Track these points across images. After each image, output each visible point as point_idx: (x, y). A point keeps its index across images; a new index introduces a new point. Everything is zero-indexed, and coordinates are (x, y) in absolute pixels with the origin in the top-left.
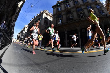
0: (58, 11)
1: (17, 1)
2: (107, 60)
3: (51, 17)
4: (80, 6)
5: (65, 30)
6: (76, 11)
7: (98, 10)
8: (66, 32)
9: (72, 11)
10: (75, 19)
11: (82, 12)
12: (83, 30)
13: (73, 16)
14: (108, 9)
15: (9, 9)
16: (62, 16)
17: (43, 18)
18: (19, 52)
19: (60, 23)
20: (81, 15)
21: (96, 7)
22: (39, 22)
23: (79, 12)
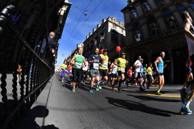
0: (132, 19)
3: (123, 29)
4: (166, 7)
5: (148, 52)
6: (163, 16)
8: (149, 56)
10: (163, 32)
11: (173, 18)
12: (177, 52)
13: (158, 26)
16: (141, 26)
17: (109, 31)
19: (138, 40)
20: (172, 24)
22: (102, 38)
23: (168, 19)
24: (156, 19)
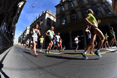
0: (61, 11)
1: (17, 1)
2: (114, 62)
3: (54, 17)
4: (85, 5)
5: (70, 31)
6: (81, 11)
7: (104, 9)
8: (70, 33)
9: (76, 11)
10: (80, 19)
13: (77, 16)
14: (114, 8)
15: (9, 10)
16: (66, 16)
17: (46, 18)
18: (21, 55)
19: (64, 24)
21: (102, 6)
22: (41, 23)
23: (84, 12)
24: (77, 12)
